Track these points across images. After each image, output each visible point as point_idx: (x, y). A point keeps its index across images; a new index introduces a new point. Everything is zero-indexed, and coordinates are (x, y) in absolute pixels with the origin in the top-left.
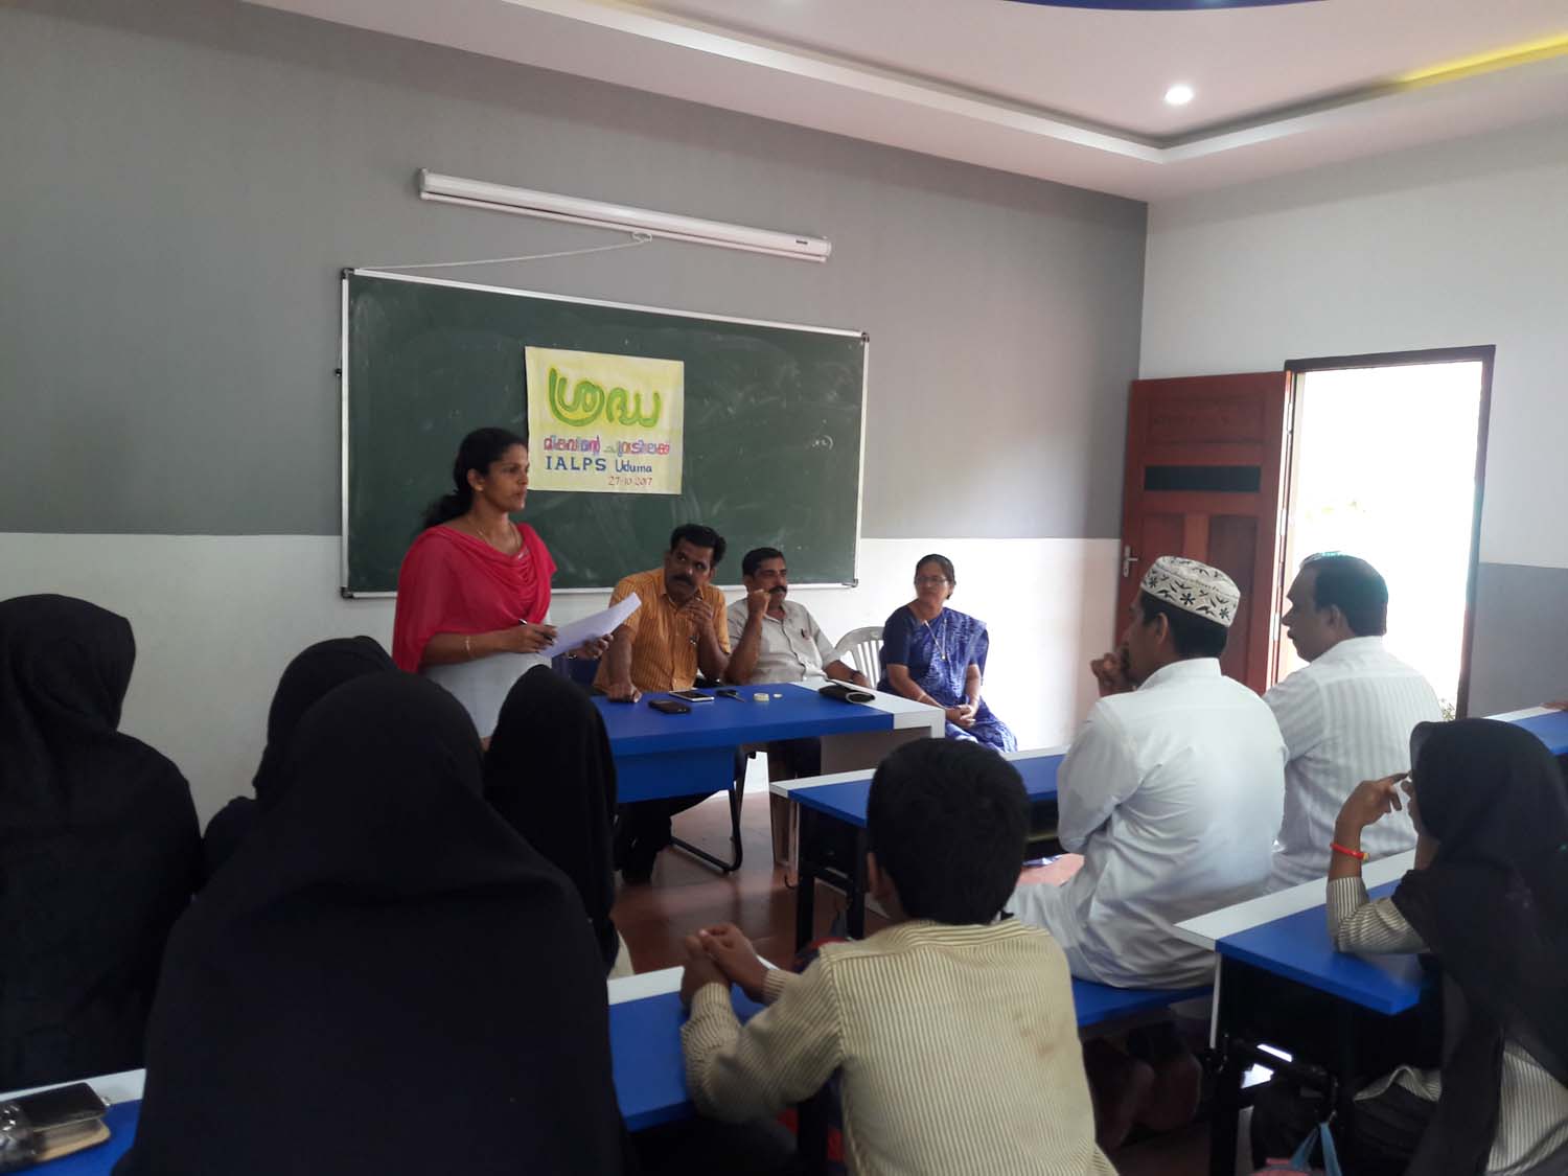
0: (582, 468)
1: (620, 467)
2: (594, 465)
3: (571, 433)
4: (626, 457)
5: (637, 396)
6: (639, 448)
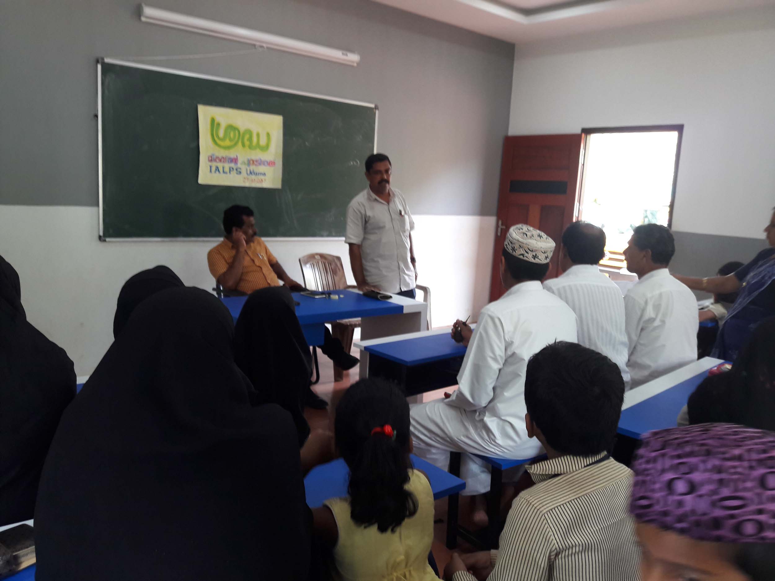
0: (228, 172)
1: (249, 172)
2: (235, 170)
3: (222, 153)
4: (253, 168)
5: (258, 135)
6: (260, 162)
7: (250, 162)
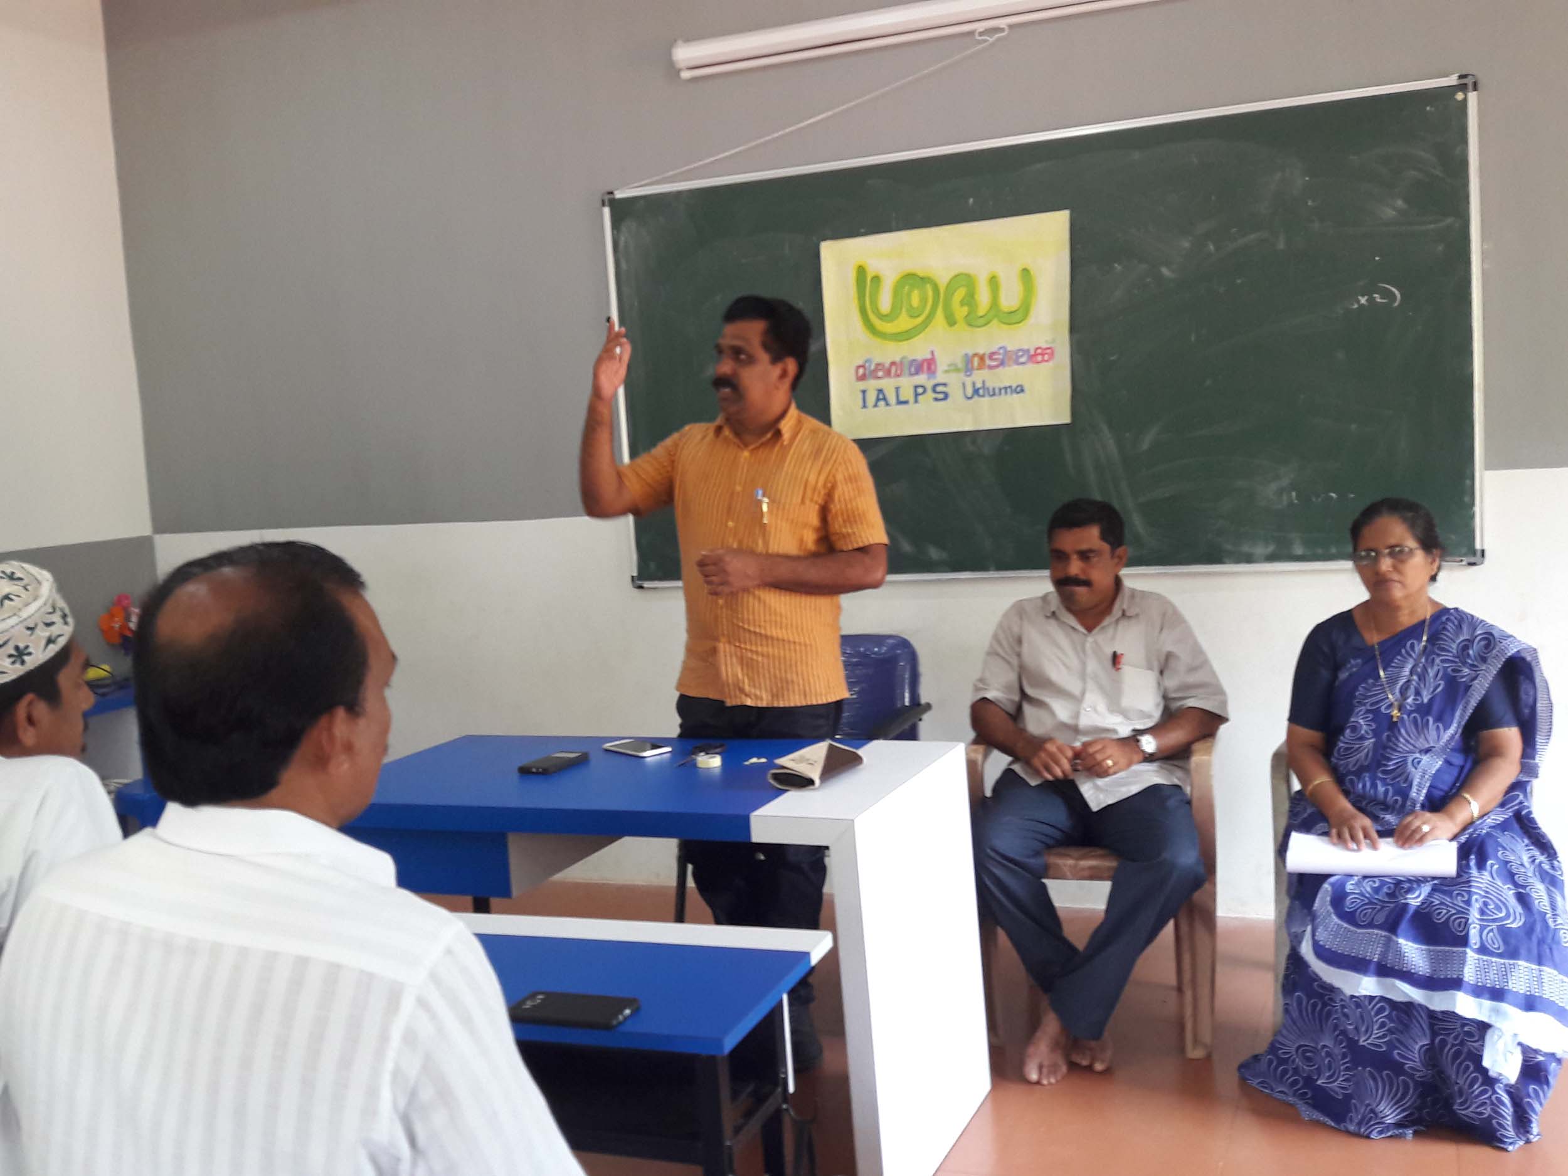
0: (912, 400)
4: (980, 376)
5: (993, 282)
6: (1002, 359)
7: (973, 362)
